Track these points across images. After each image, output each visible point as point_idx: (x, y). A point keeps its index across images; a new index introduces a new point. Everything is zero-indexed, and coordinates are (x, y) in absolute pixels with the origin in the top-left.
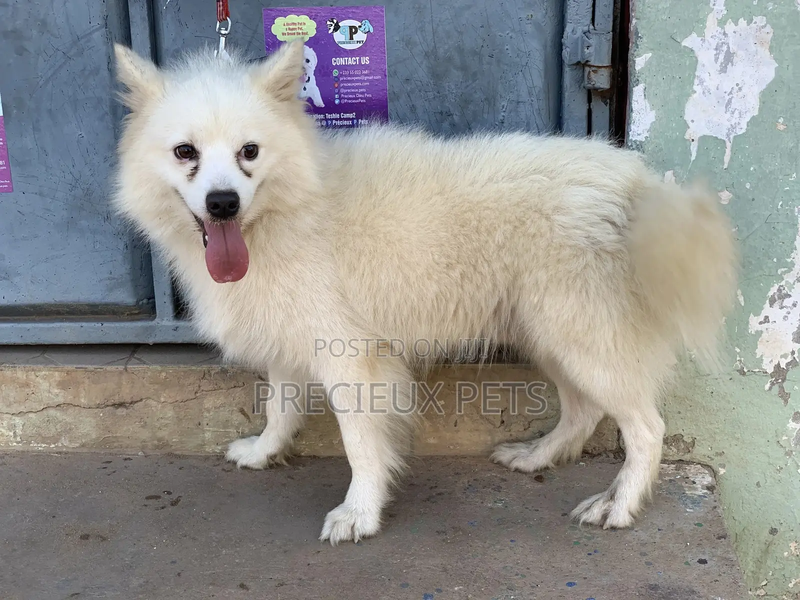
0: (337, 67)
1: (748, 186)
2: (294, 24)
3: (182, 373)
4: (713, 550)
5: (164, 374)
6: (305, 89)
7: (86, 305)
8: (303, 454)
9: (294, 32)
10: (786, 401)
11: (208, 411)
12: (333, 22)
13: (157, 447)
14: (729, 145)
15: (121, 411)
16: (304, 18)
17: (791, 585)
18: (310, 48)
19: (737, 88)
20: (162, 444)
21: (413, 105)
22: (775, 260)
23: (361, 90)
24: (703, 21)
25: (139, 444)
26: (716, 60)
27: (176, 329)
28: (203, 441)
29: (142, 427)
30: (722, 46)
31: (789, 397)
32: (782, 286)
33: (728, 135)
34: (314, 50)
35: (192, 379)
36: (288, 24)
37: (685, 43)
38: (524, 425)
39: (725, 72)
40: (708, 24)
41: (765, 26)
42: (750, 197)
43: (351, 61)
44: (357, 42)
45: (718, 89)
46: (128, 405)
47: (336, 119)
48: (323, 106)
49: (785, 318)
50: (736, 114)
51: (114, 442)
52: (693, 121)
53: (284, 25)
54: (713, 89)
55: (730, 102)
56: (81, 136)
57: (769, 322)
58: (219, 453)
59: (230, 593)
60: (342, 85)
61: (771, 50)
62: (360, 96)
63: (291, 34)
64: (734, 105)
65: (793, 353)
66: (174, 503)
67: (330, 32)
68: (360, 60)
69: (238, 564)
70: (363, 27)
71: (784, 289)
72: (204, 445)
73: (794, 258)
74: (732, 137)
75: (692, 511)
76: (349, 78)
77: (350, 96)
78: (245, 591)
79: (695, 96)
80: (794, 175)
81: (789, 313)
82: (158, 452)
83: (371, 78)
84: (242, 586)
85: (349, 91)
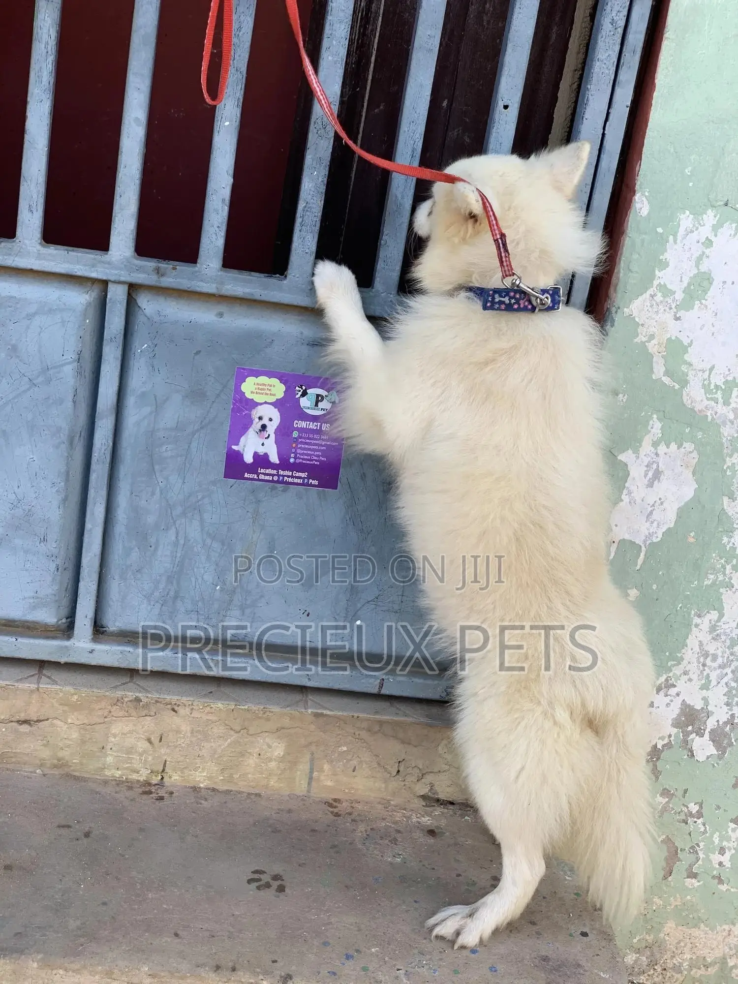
0: (298, 429)
1: (654, 587)
2: (264, 385)
3: (95, 698)
4: (593, 923)
5: (76, 697)
6: (263, 444)
7: (5, 620)
8: (202, 785)
9: (262, 392)
10: (657, 778)
11: (115, 736)
12: (302, 389)
13: (55, 766)
14: (643, 549)
15: (25, 728)
16: (275, 381)
17: (635, 941)
18: (275, 408)
19: (660, 502)
20: (60, 764)
21: (364, 473)
22: (667, 654)
23: (318, 453)
24: (640, 441)
25: (38, 762)
26: (646, 475)
27: (92, 652)
28: (104, 765)
29: (44, 745)
30: (652, 464)
31: (660, 775)
32: (670, 677)
33: (645, 541)
34: (278, 410)
35: (103, 704)
36: (258, 384)
37: (622, 457)
38: (418, 776)
39: (652, 487)
40: (643, 444)
41: (690, 452)
42: (655, 597)
43: (312, 426)
44: (322, 409)
45: (643, 501)
46: (33, 723)
47: (288, 477)
48: (278, 462)
49: (668, 705)
50: (655, 524)
51: (12, 757)
52: (616, 526)
53: (255, 384)
54: (639, 501)
55: (651, 513)
56: (32, 460)
57: (653, 707)
58: (118, 778)
59: (166, 942)
60: (299, 446)
61: (694, 473)
62: (316, 458)
63: (260, 393)
64: (655, 516)
65: (670, 736)
66: (87, 835)
67: (297, 396)
68: (321, 427)
69: (166, 910)
70: (330, 396)
71: (671, 680)
72: (103, 769)
73: (684, 654)
74: (648, 543)
75: (570, 879)
76: (307, 441)
77: (306, 457)
78: (179, 940)
79: (621, 504)
80: (696, 583)
81: (672, 701)
82: (56, 772)
83: (328, 443)
84: (176, 935)
85: (305, 452)
